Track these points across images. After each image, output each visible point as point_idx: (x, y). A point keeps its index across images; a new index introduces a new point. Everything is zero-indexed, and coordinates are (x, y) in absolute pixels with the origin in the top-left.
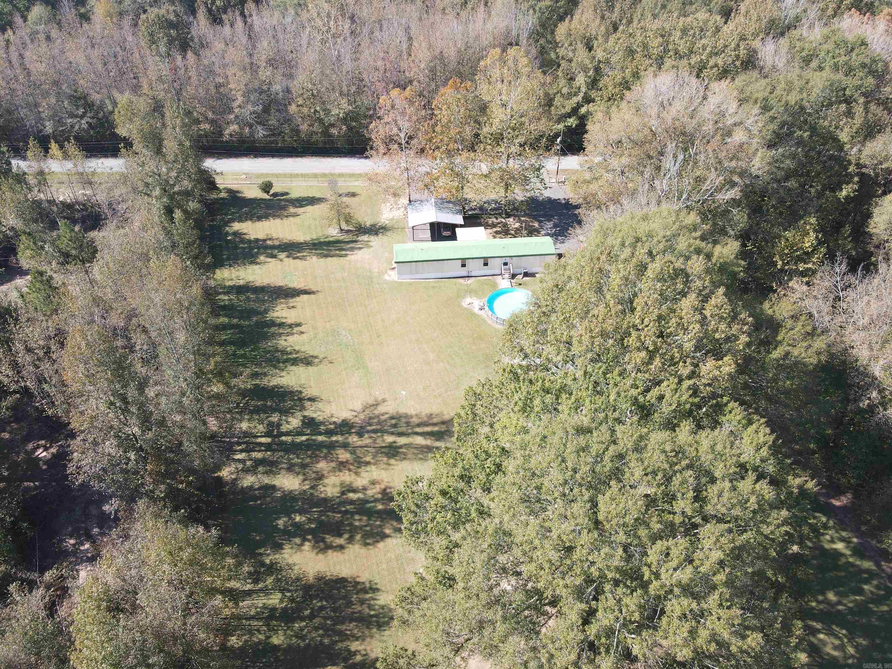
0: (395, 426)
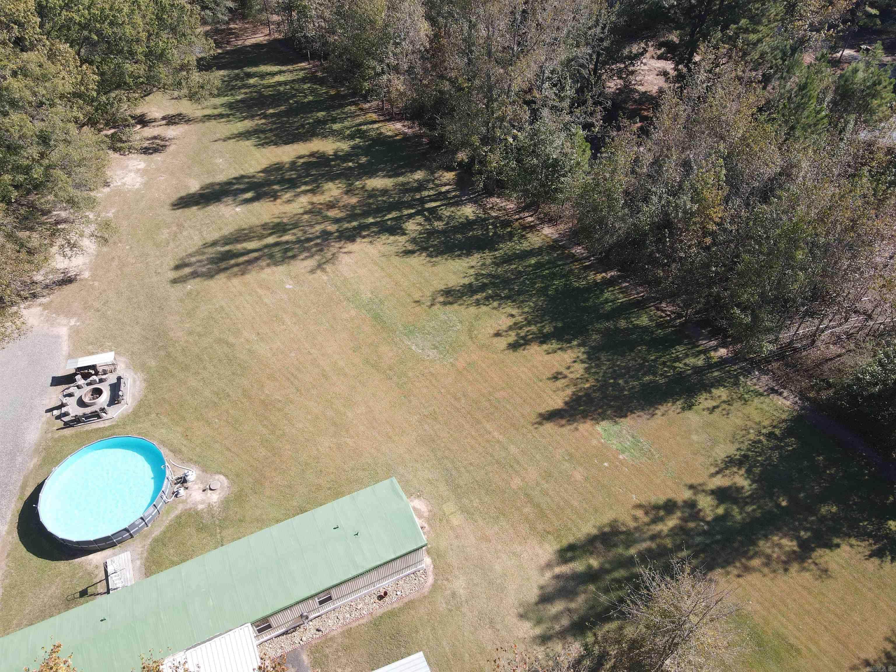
0: (286, 250)
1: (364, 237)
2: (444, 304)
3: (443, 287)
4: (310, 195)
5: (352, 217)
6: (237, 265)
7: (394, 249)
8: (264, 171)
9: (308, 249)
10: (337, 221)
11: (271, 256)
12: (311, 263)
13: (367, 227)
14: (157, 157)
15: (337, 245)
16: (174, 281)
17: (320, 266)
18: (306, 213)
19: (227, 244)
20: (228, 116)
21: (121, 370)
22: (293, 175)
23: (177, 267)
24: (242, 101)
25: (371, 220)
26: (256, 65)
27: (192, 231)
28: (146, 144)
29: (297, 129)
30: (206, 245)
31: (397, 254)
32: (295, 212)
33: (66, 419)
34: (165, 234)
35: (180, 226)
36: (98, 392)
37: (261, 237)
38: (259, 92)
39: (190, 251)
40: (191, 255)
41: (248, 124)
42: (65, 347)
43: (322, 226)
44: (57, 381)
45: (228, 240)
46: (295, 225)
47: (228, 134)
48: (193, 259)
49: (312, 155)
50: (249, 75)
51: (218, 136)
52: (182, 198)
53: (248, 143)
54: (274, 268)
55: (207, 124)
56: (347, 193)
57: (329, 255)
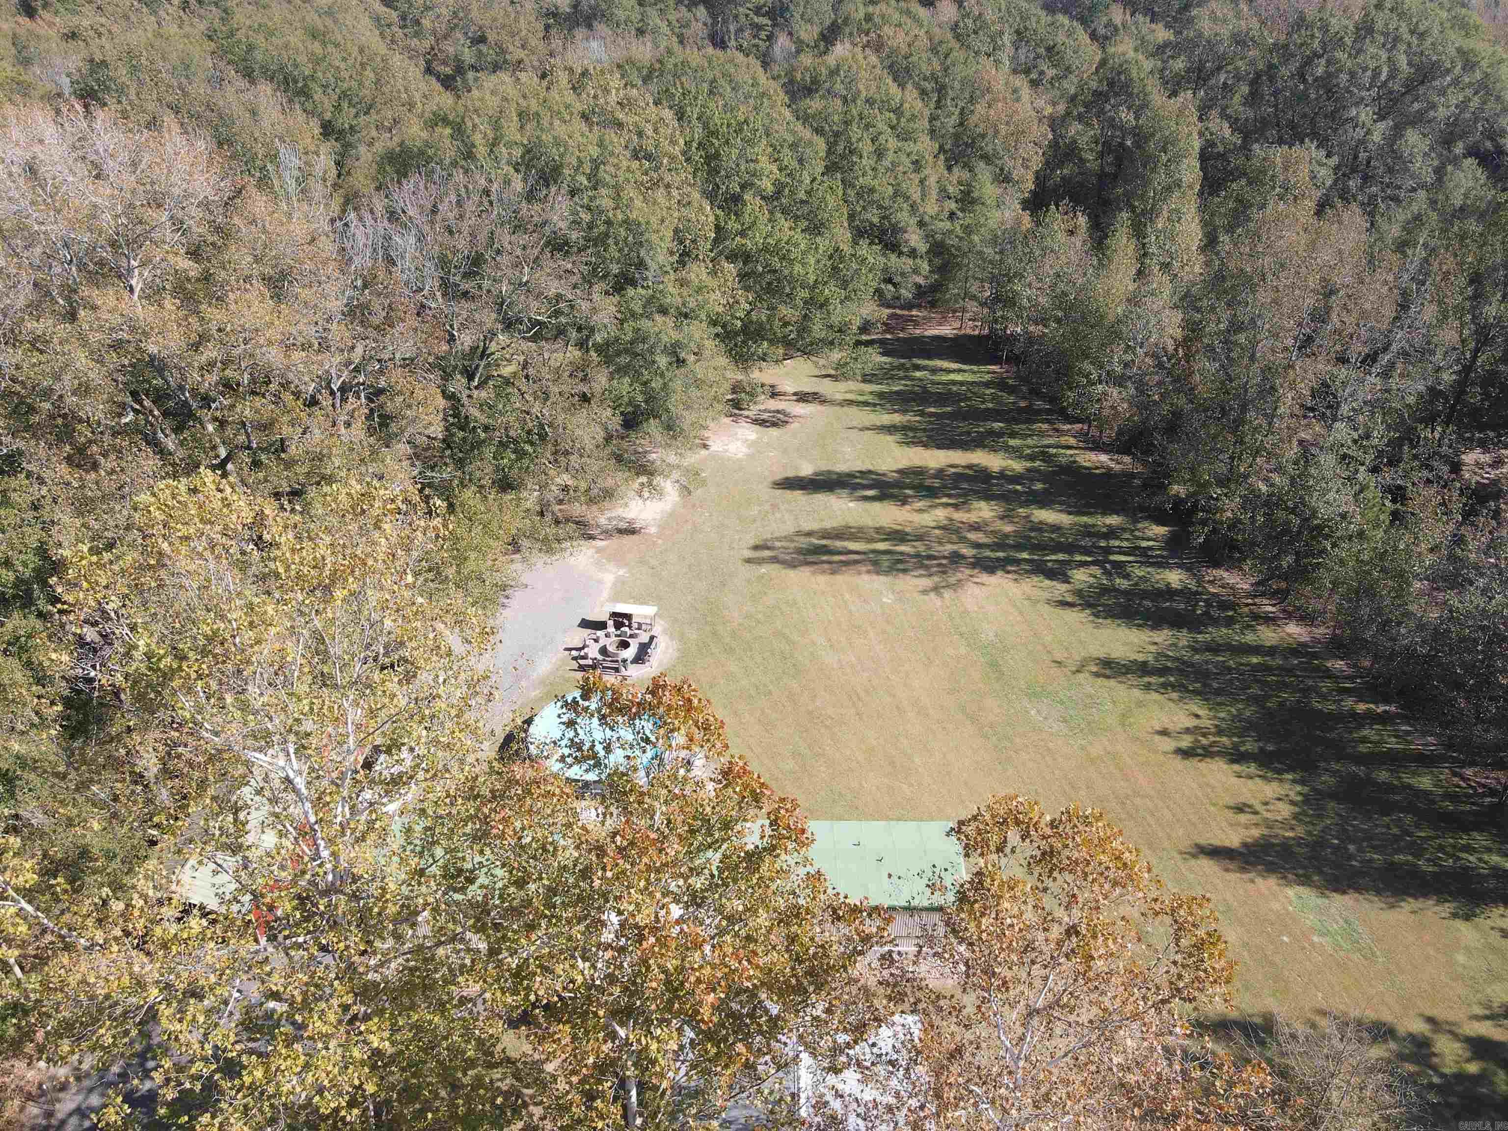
0: (898, 562)
1: (1008, 572)
2: (1097, 675)
3: (1102, 656)
4: (950, 509)
5: (999, 546)
6: (830, 562)
7: (1046, 595)
8: (899, 471)
9: (927, 567)
10: (978, 546)
11: (875, 563)
12: (926, 582)
13: (1018, 562)
14: (774, 432)
15: (968, 572)
16: (749, 561)
17: (936, 589)
18: (938, 528)
19: (824, 538)
20: (875, 405)
21: (657, 630)
22: (937, 483)
23: (756, 548)
24: (897, 393)
25: (1025, 555)
26: (929, 358)
27: (787, 516)
28: (765, 416)
29: (961, 434)
30: (799, 533)
31: (1048, 602)
32: (924, 523)
33: (582, 662)
34: (755, 511)
35: (774, 506)
36: (624, 645)
37: (871, 540)
38: (924, 388)
39: (777, 534)
40: (778, 539)
41: (897, 418)
42: (605, 594)
43: (955, 547)
44: (586, 624)
45: (826, 534)
46: (920, 538)
47: (868, 424)
48: (778, 544)
49: (970, 467)
50: (917, 368)
51: (855, 423)
52: (787, 479)
53: (889, 438)
54: (875, 577)
55: (846, 409)
56: (1002, 518)
57: (952, 580)
